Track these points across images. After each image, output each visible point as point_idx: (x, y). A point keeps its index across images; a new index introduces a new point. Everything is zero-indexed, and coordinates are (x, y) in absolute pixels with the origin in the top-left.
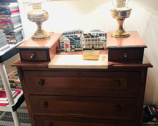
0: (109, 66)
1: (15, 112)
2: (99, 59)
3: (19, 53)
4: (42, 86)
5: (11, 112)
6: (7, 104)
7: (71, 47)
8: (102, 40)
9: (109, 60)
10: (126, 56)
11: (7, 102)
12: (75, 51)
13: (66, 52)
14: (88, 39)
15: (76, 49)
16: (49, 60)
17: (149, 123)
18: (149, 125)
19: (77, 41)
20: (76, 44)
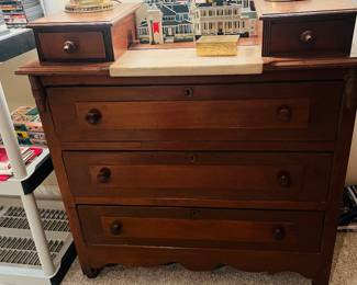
0: (264, 65)
1: (29, 196)
2: (238, 53)
3: (36, 50)
4: (95, 127)
5: (19, 197)
6: (9, 176)
7: (165, 32)
8: (243, 14)
9: (264, 54)
10: (309, 37)
11: (9, 172)
12: (176, 41)
13: (153, 43)
14: (207, 9)
15: (179, 36)
16: (110, 58)
17: (351, 227)
18: (351, 231)
19: (181, 14)
20: (177, 23)
